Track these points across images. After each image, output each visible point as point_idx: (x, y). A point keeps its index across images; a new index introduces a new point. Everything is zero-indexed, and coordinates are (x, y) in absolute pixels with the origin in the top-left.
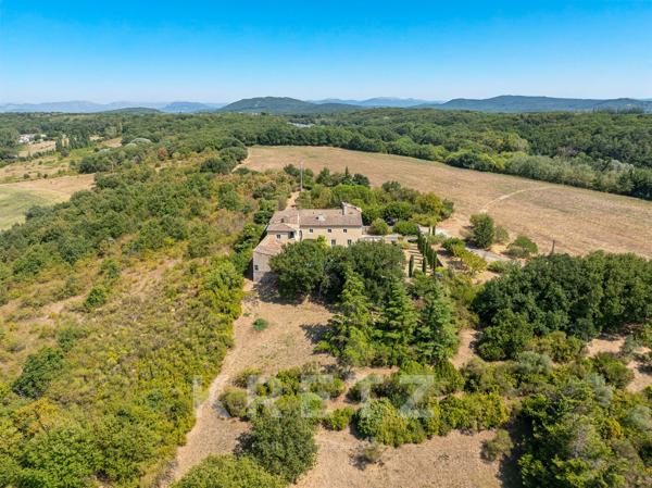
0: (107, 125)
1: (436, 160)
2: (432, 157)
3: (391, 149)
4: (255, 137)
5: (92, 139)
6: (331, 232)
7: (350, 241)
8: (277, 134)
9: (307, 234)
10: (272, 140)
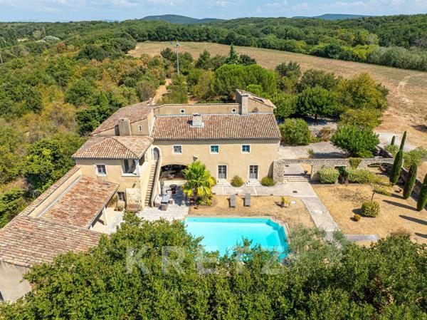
0: (35, 30)
1: (300, 52)
2: (296, 50)
3: (260, 44)
4: (147, 34)
5: (20, 40)
6: (217, 151)
7: (256, 167)
8: (164, 31)
9: (169, 155)
10: (161, 37)
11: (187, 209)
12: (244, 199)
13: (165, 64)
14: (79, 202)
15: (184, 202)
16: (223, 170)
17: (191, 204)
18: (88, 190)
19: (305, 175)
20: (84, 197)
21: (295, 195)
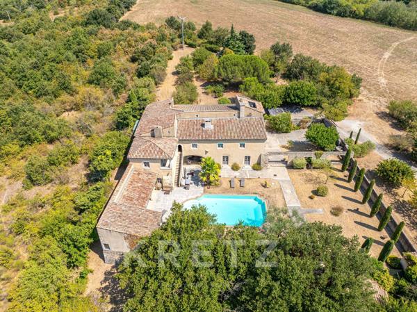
6: (222, 147)
7: (249, 157)
9: (188, 150)
11: (202, 189)
12: (240, 181)
13: (171, 37)
14: (137, 189)
15: (200, 183)
16: (226, 159)
17: (205, 185)
18: (140, 179)
19: (283, 161)
20: (139, 185)
21: (275, 178)
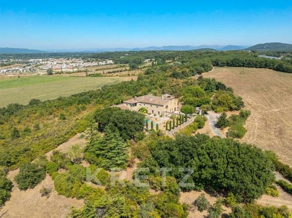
5: (166, 62)
7: (159, 112)
8: (237, 61)
10: (233, 64)
